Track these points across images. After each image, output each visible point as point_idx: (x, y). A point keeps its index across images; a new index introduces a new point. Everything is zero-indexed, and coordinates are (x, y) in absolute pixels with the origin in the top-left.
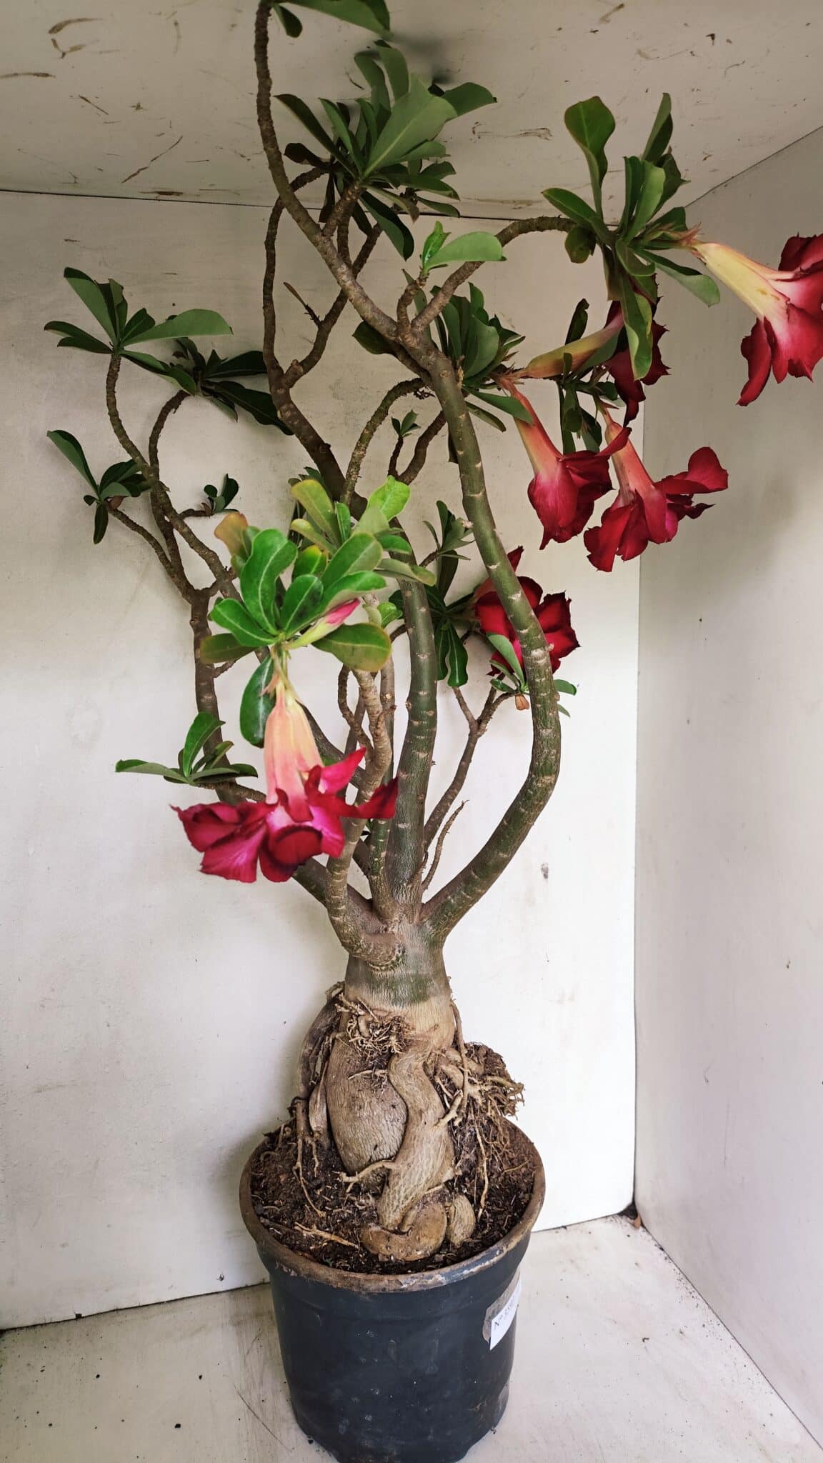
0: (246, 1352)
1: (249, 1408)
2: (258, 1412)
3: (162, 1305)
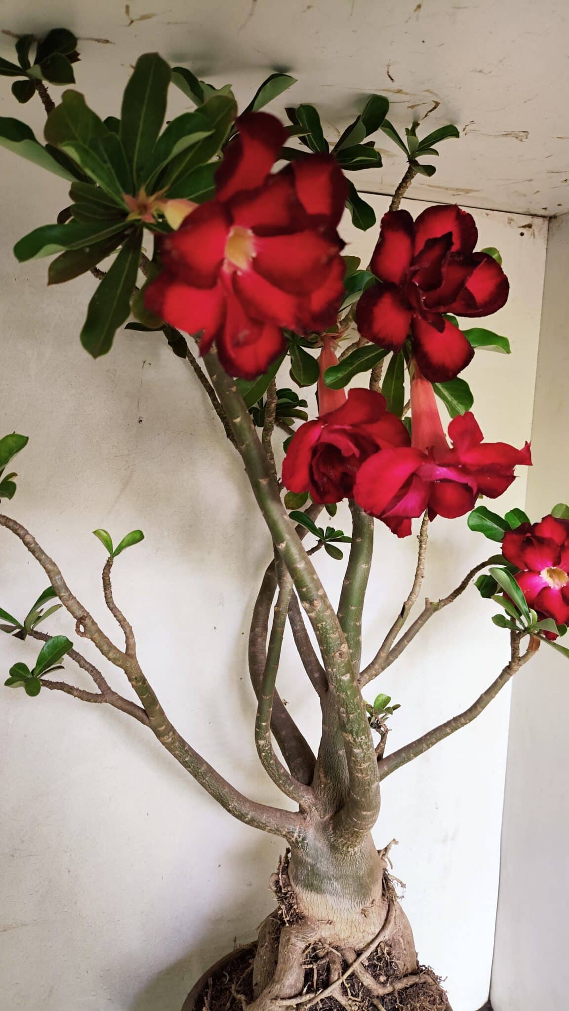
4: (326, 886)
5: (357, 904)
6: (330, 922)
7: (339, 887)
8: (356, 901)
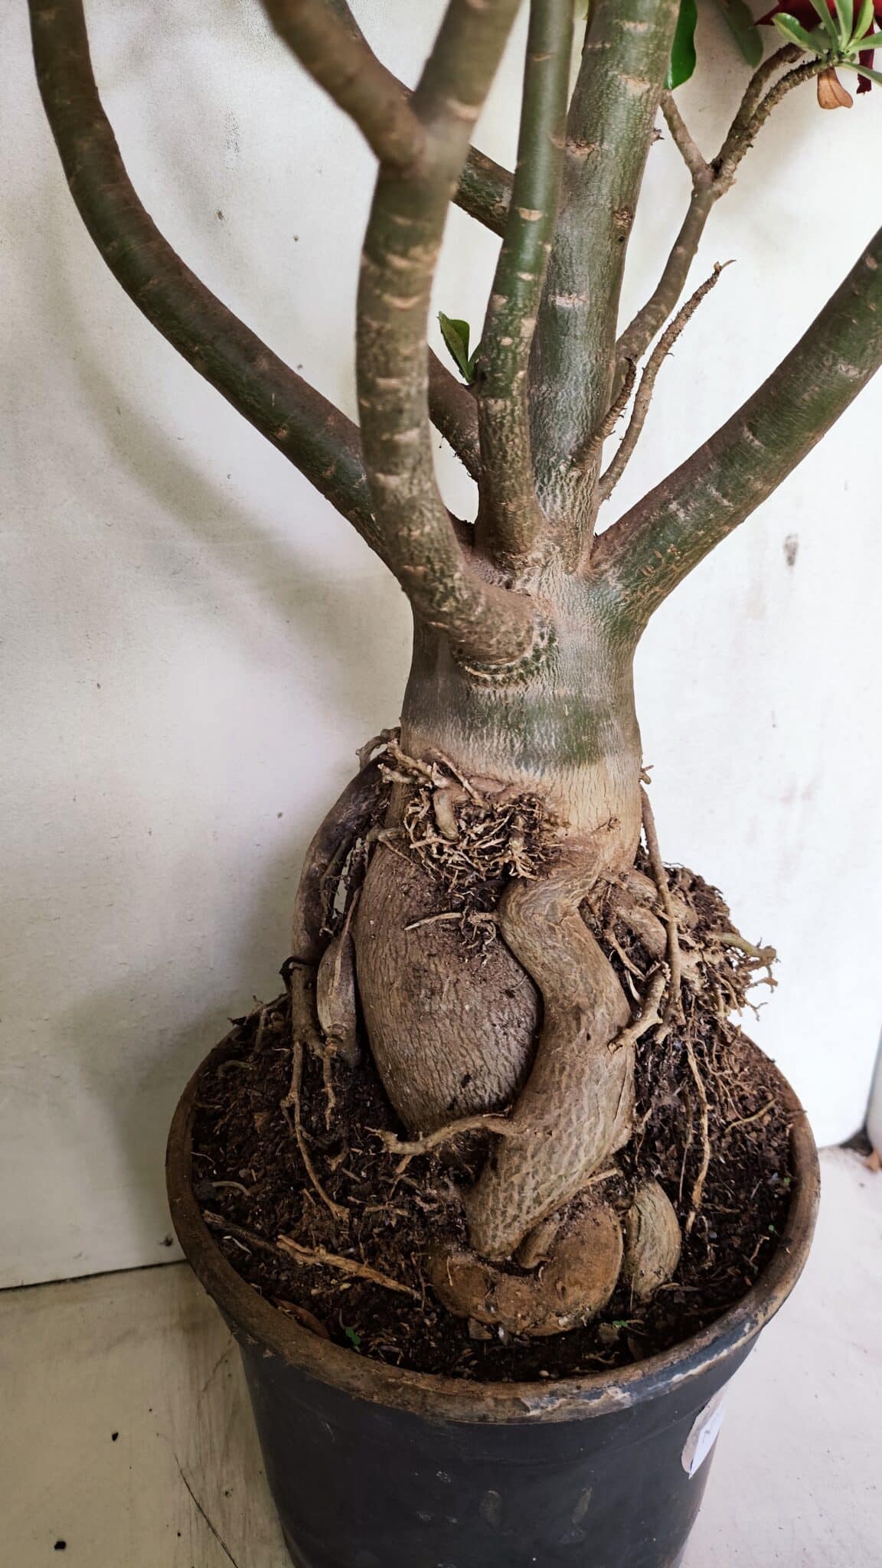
0: (202, 1387)
1: (200, 1509)
2: (216, 1520)
3: (61, 1287)
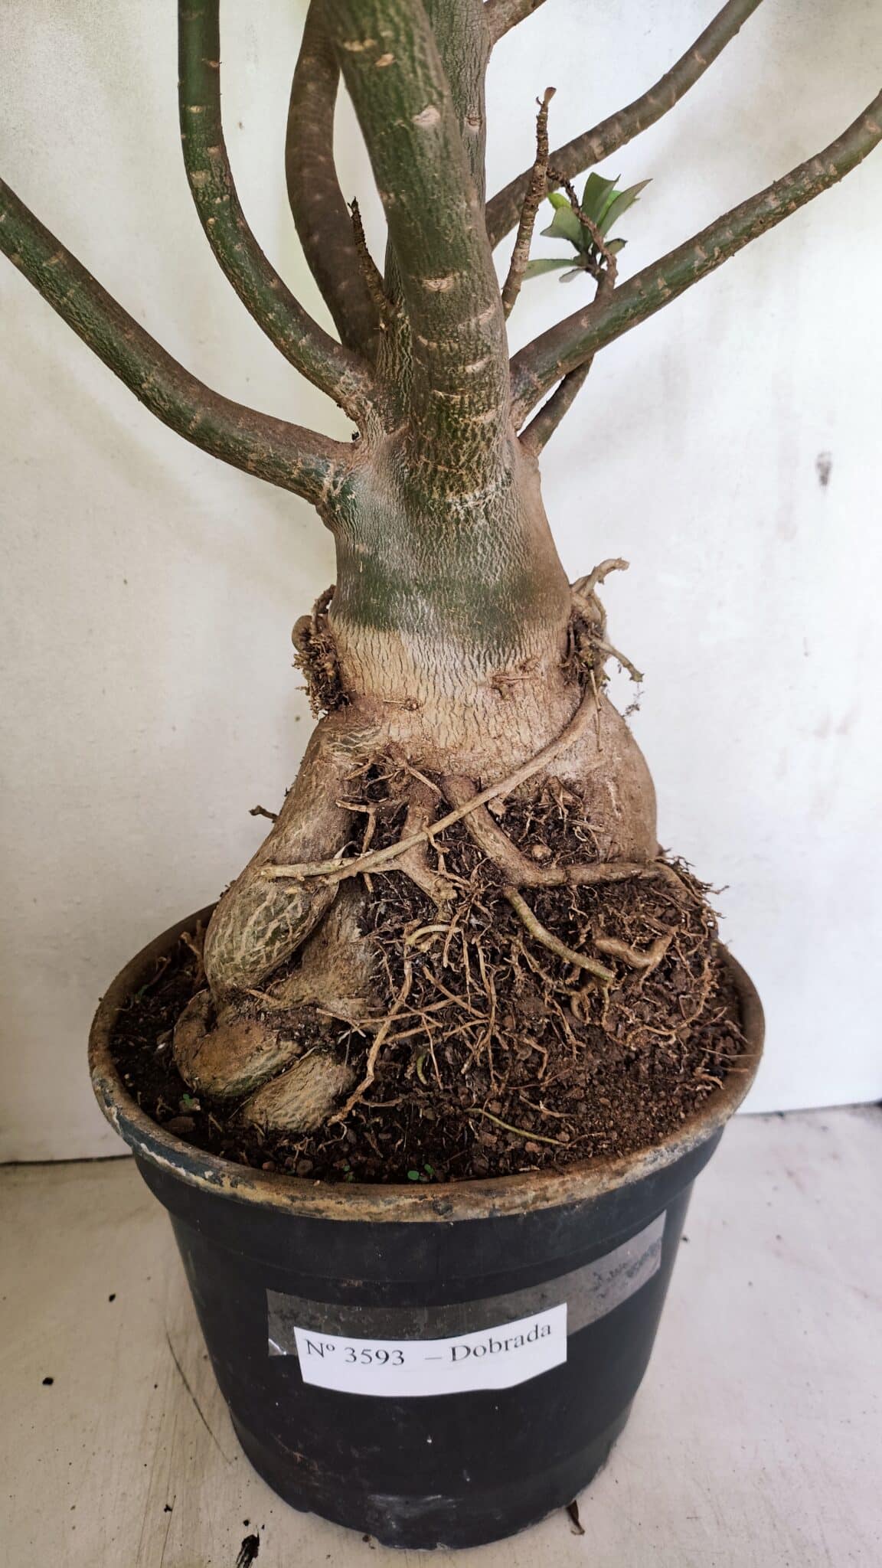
1: (179, 1368)
2: (191, 1381)
4: (401, 608)
5: (479, 660)
6: (412, 705)
7: (432, 611)
8: (476, 653)
